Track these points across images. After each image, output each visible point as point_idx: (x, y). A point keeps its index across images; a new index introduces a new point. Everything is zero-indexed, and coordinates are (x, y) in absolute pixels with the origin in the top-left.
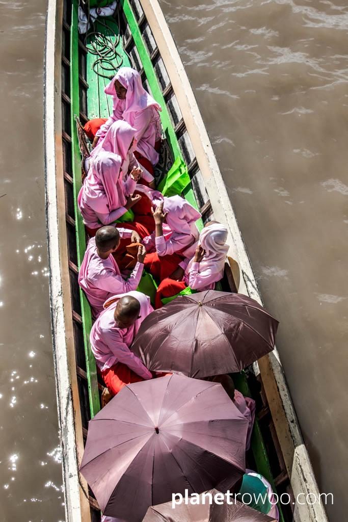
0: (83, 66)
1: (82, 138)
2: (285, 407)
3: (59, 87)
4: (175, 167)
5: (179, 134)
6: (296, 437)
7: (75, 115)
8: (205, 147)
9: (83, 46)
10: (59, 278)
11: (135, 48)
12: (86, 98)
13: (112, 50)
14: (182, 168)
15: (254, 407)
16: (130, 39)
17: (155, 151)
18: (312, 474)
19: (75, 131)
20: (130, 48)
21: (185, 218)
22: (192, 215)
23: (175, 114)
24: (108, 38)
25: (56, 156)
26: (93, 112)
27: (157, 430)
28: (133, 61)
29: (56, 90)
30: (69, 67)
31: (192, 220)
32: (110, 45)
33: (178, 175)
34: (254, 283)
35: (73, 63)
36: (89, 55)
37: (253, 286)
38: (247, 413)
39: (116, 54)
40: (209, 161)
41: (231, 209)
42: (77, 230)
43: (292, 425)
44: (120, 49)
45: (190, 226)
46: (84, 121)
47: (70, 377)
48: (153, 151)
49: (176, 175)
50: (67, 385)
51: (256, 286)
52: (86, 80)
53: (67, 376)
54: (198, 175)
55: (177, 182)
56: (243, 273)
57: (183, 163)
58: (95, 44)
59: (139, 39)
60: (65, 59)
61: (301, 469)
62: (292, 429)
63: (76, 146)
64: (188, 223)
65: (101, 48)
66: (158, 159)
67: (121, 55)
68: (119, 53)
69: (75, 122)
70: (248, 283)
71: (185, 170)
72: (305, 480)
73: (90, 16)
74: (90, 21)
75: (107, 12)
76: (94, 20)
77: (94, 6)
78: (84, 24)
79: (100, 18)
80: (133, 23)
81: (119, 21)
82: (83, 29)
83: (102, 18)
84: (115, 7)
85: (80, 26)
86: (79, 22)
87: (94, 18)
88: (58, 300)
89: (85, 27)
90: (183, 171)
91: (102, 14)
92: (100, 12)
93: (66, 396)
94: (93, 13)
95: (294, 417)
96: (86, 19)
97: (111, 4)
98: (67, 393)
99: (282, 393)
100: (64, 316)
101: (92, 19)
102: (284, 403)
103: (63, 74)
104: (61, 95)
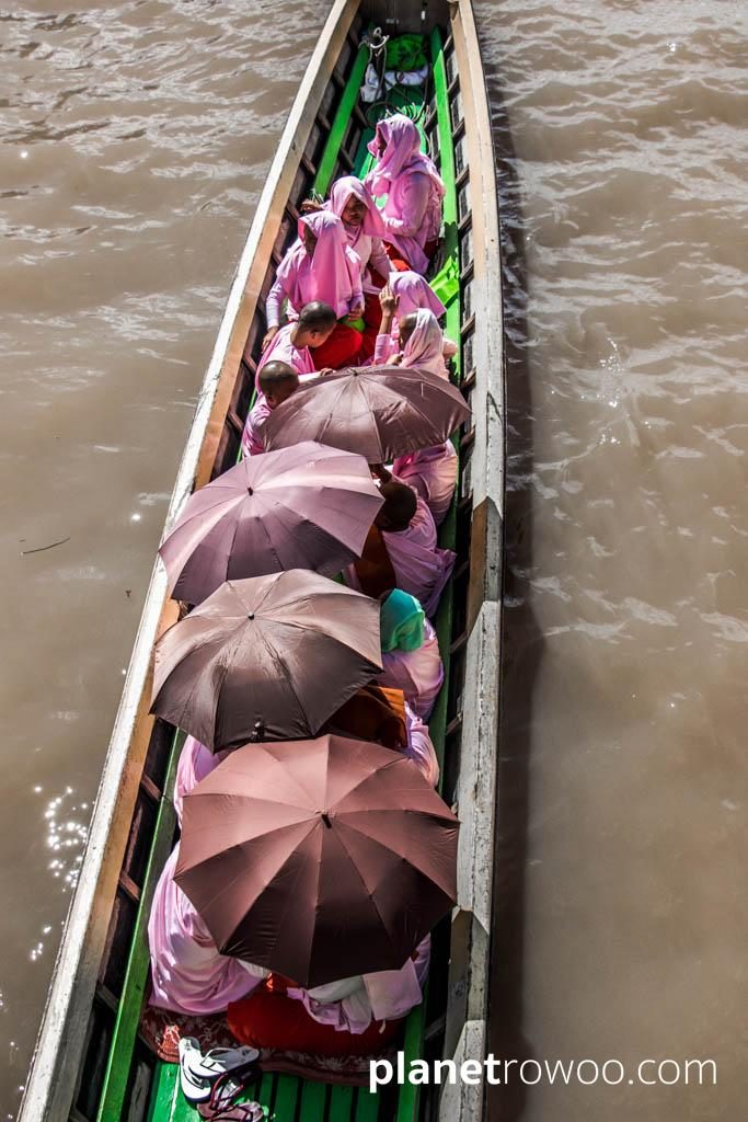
3: (300, 146)
6: (491, 584)
8: (488, 241)
9: (362, 119)
10: (221, 361)
11: (437, 126)
14: (452, 272)
15: (452, 560)
16: (434, 113)
20: (431, 128)
25: (267, 223)
27: (251, 492)
28: (431, 145)
29: (293, 147)
30: (329, 133)
33: (445, 280)
34: (500, 409)
36: (368, 130)
37: (497, 412)
40: (487, 260)
43: (490, 571)
48: (420, 253)
49: (442, 282)
51: (501, 413)
54: (473, 284)
56: (488, 395)
57: (453, 265)
59: (444, 111)
60: (324, 119)
61: (484, 621)
62: (489, 575)
66: (426, 267)
70: (491, 407)
71: (454, 274)
72: (484, 630)
73: (385, 80)
74: (383, 87)
75: (413, 79)
76: (388, 88)
77: (395, 69)
78: (373, 89)
79: (399, 85)
80: (442, 91)
81: (426, 92)
82: (369, 95)
83: (404, 86)
84: (424, 73)
85: (364, 89)
86: (363, 84)
87: (391, 85)
88: (210, 385)
89: (374, 93)
90: (452, 275)
91: (404, 82)
92: (402, 78)
93: (185, 487)
94: (390, 78)
95: (497, 564)
96: (377, 84)
97: (421, 68)
98: (187, 484)
99: (490, 535)
100: (214, 403)
101: (387, 86)
102: (489, 547)
103: (315, 138)
104: (300, 156)
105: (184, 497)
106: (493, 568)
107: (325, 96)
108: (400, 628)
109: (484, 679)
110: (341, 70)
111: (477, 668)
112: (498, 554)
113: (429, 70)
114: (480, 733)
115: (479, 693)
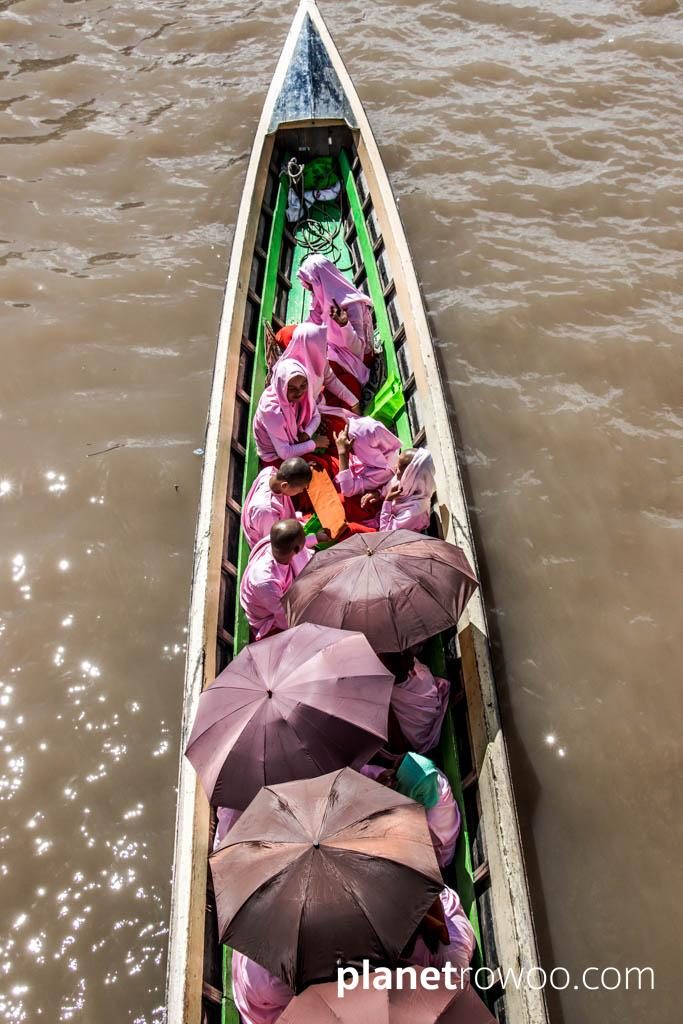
0: (288, 260)
1: (271, 348)
2: (483, 687)
3: (245, 282)
4: (387, 385)
5: (399, 343)
6: (491, 724)
7: (265, 320)
8: (425, 357)
9: (291, 238)
10: (209, 516)
11: (358, 239)
12: (287, 300)
13: (328, 242)
14: (396, 386)
15: (447, 690)
16: (352, 226)
17: (365, 367)
18: (506, 771)
19: (262, 338)
20: (351, 240)
21: (380, 447)
22: (389, 443)
23: (397, 318)
24: (324, 224)
25: (229, 365)
26: (293, 318)
27: (270, 694)
28: (354, 255)
29: (239, 286)
30: (265, 260)
31: (389, 451)
32: (326, 235)
33: (391, 394)
34: (466, 530)
35: (272, 255)
36: (298, 248)
37: (464, 534)
38: (434, 693)
39: (333, 247)
40: (427, 376)
41: (449, 436)
42: (247, 460)
43: (488, 710)
44: (340, 241)
45: (387, 458)
46: (276, 327)
47: (206, 638)
48: (361, 365)
49: (388, 396)
50: (200, 646)
51: (467, 535)
52: (289, 278)
53: (201, 635)
54: (416, 395)
55: (387, 404)
56: (453, 517)
57: (396, 380)
58: (307, 233)
59: (362, 226)
60: (260, 249)
61: (492, 765)
62: (488, 714)
63: (260, 357)
64: (384, 454)
65: (315, 238)
66: (368, 376)
67: (339, 247)
68: (337, 246)
69: (263, 328)
70: (458, 530)
71: (399, 389)
72: (494, 777)
73: (305, 200)
74: (304, 206)
75: (328, 195)
76: (309, 206)
77: (312, 189)
78: (296, 209)
79: (318, 202)
80: (356, 207)
81: (341, 206)
82: (294, 216)
83: (322, 202)
84: (338, 188)
85: (289, 212)
86: (287, 207)
87: (309, 202)
88: (203, 543)
89: (297, 213)
90: (396, 390)
91: (321, 198)
92: (319, 196)
93: (196, 659)
94: (309, 197)
95: (493, 700)
96: (298, 204)
97: (334, 185)
98: (198, 655)
99: (481, 669)
100: (209, 562)
101: (307, 204)
102: (482, 682)
103: (256, 269)
104: (246, 292)
105: (197, 668)
106: (490, 705)
107: (259, 228)
108: (416, 789)
109: (504, 834)
110: (268, 202)
111: (495, 819)
112: (492, 688)
113: (341, 187)
114: (511, 896)
115: (502, 849)
